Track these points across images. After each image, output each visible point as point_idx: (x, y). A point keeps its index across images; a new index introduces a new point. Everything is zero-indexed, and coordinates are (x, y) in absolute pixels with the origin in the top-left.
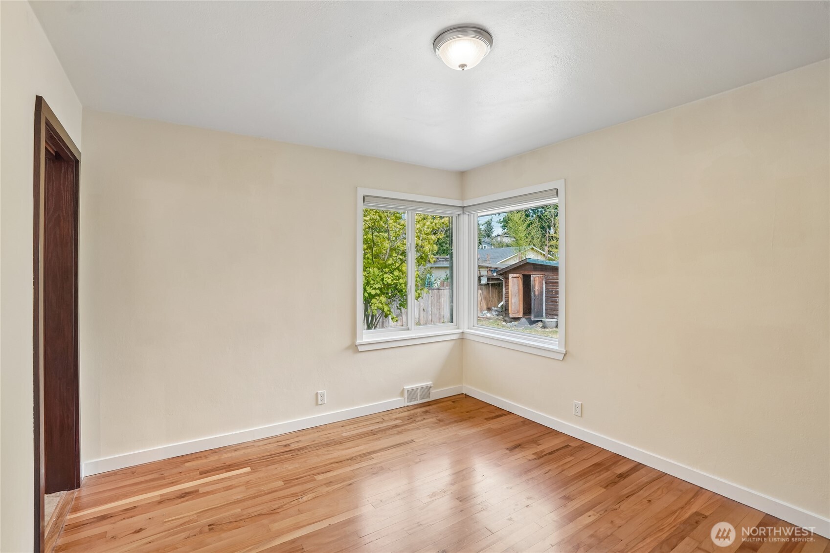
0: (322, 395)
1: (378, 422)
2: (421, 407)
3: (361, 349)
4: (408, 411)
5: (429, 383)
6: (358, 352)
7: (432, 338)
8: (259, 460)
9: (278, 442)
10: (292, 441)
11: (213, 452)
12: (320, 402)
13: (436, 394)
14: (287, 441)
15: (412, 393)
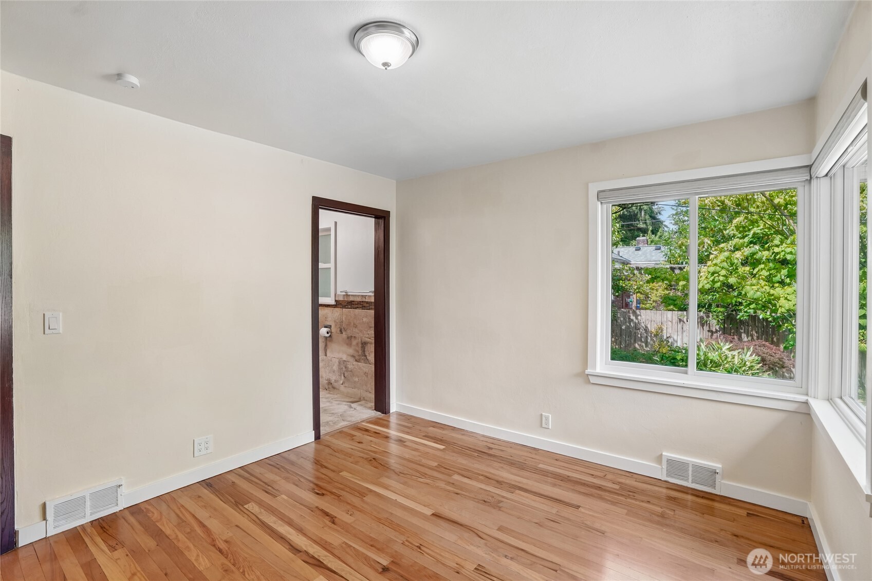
0: (547, 418)
1: (593, 475)
2: (693, 495)
3: (592, 380)
4: (667, 488)
5: (717, 466)
6: (589, 382)
7: (722, 395)
8: (458, 447)
9: (493, 443)
10: (496, 447)
11: (454, 429)
12: (544, 425)
13: (726, 487)
14: (493, 445)
15: (675, 467)
